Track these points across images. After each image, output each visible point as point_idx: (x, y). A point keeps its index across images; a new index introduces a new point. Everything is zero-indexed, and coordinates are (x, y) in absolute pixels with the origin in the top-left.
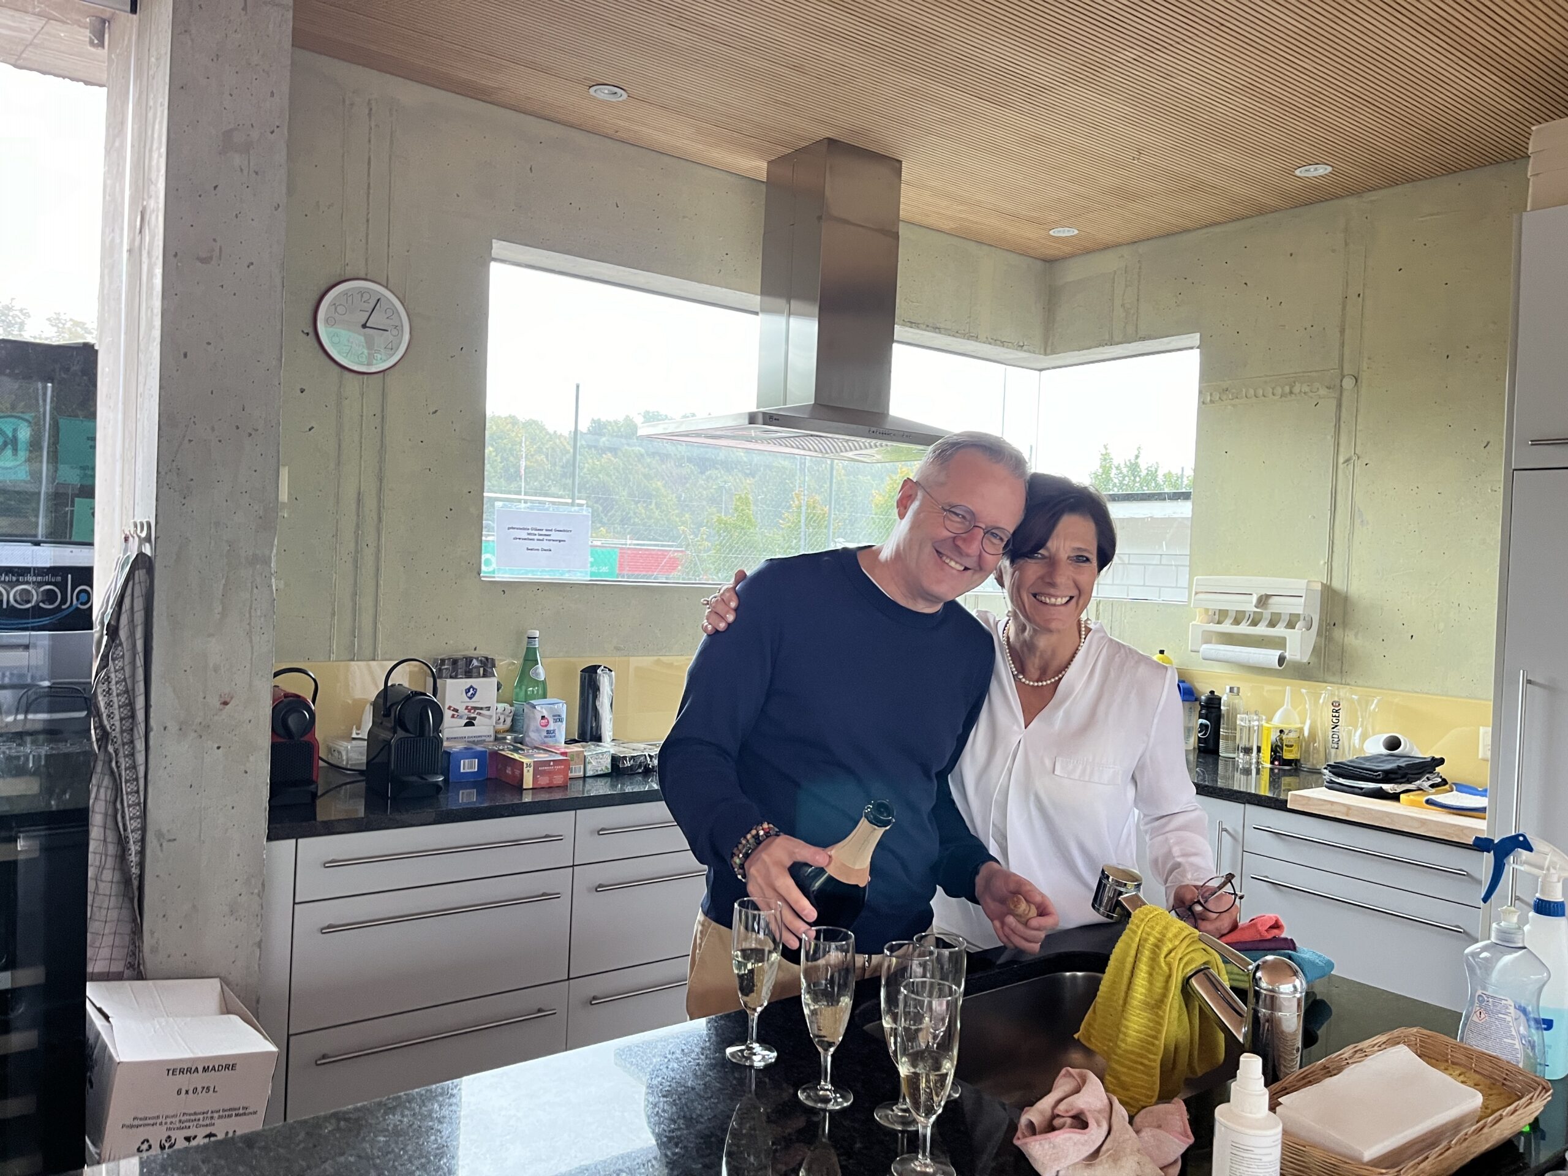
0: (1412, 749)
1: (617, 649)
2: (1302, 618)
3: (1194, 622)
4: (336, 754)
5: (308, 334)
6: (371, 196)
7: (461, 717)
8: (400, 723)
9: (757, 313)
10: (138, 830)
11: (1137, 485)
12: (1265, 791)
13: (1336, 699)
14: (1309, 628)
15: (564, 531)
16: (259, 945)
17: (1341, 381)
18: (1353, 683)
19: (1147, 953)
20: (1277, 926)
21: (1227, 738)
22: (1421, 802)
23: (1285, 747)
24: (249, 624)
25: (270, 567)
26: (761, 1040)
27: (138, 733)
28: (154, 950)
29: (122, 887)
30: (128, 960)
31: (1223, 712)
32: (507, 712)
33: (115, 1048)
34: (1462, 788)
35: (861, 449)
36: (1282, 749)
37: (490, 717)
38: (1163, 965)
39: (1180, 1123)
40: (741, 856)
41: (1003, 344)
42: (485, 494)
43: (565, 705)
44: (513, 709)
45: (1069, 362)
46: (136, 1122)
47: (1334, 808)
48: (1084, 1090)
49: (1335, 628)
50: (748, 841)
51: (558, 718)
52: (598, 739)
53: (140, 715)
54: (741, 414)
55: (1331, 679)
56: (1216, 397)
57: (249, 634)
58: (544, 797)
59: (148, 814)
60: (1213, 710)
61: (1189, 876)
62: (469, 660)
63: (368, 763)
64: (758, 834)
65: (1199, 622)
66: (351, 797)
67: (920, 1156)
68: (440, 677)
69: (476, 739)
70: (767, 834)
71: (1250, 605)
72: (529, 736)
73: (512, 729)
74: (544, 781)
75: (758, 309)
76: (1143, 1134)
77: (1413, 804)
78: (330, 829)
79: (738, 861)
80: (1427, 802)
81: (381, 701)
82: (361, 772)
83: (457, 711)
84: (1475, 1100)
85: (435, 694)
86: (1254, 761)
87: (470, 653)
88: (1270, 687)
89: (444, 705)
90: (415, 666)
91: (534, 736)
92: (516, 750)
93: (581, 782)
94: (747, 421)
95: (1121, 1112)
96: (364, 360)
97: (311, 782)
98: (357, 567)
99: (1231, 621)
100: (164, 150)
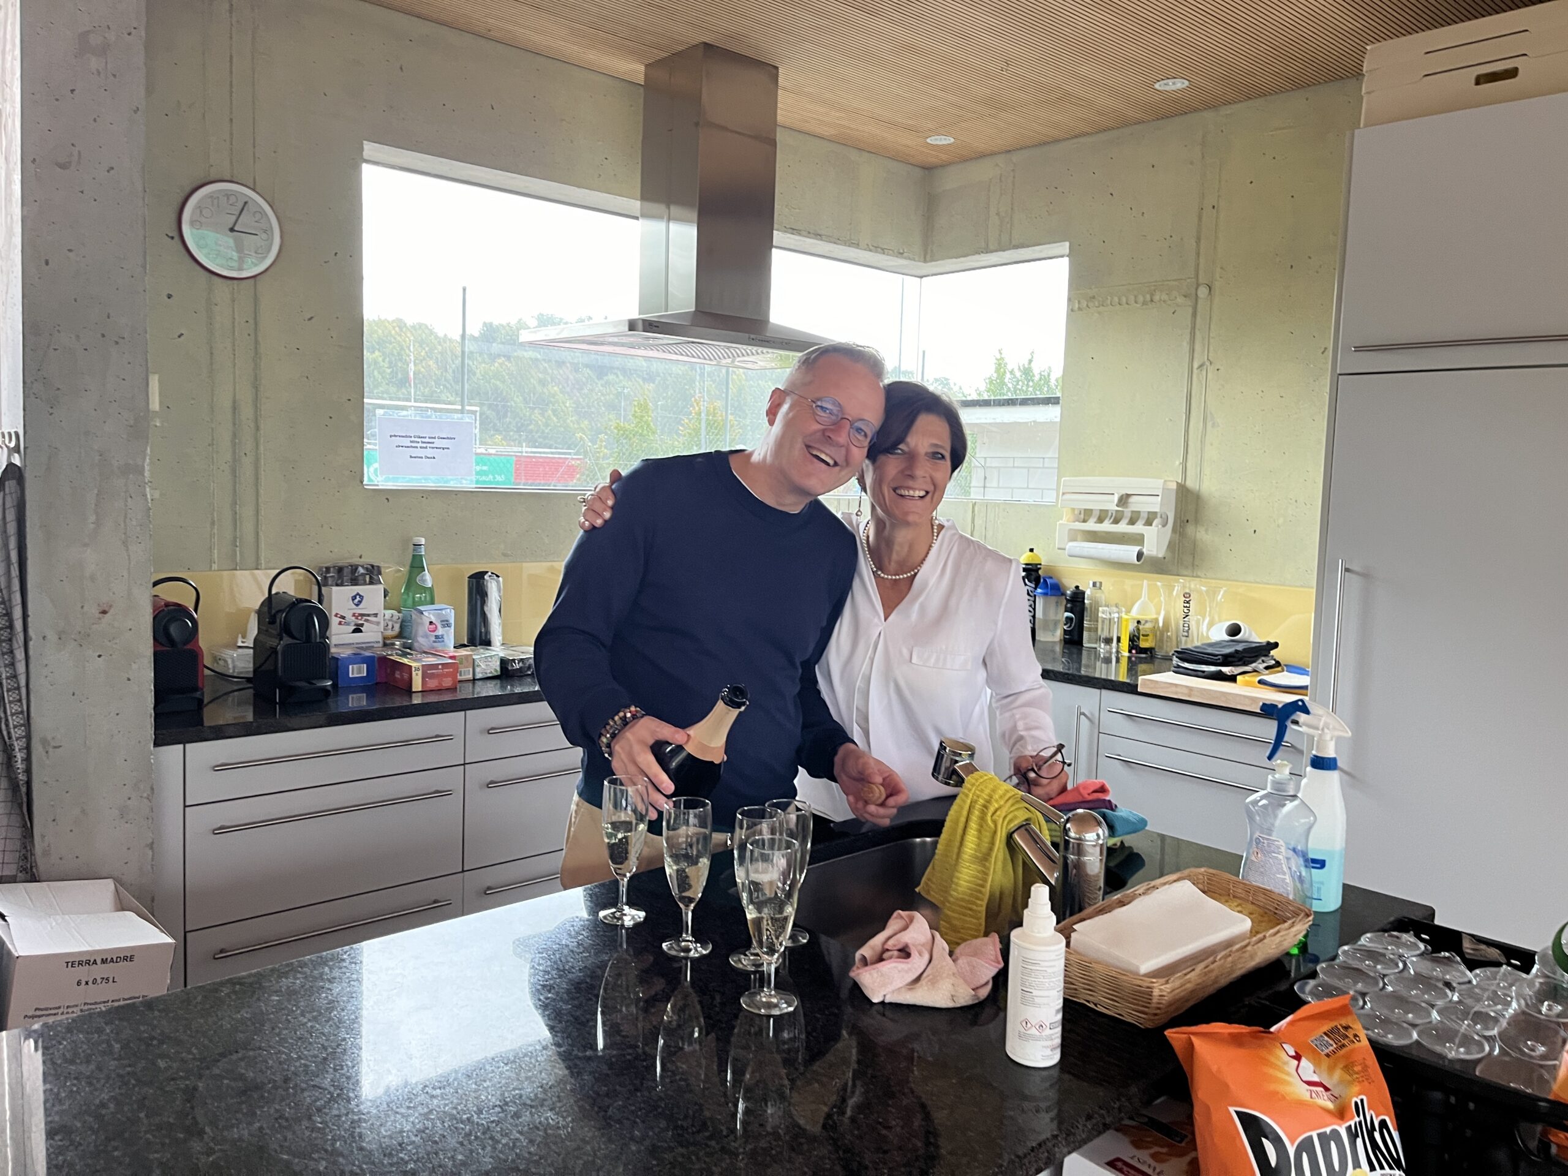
0: (1250, 635)
1: (505, 555)
2: (1159, 516)
3: (1061, 522)
4: (221, 663)
5: (172, 238)
6: (234, 94)
7: (347, 624)
8: (286, 630)
9: (637, 218)
10: (23, 738)
11: (1030, 389)
12: (1123, 677)
13: (1187, 591)
14: (1164, 526)
15: (448, 438)
16: (151, 846)
17: (1197, 289)
18: (1203, 575)
19: (977, 813)
20: (1103, 789)
21: (1090, 630)
22: (1254, 682)
23: (1141, 637)
24: (125, 534)
25: (143, 475)
26: (631, 904)
27: (18, 643)
28: (46, 853)
29: (10, 793)
30: (21, 864)
31: (1086, 605)
32: (395, 618)
33: (13, 944)
34: (1293, 669)
35: (743, 355)
36: (1138, 639)
37: (378, 623)
38: (990, 822)
39: (993, 953)
40: (608, 736)
41: (883, 251)
42: (366, 400)
43: (453, 611)
44: (400, 615)
45: (948, 269)
46: (38, 1013)
47: (1179, 690)
48: (911, 928)
49: (1188, 525)
50: (615, 722)
51: (446, 624)
52: (487, 643)
53: (18, 625)
54: (620, 321)
55: (1185, 573)
56: (1084, 304)
57: (125, 543)
58: (433, 698)
59: (32, 721)
60: (1078, 604)
61: (1030, 748)
62: (354, 568)
63: (255, 671)
64: (625, 716)
65: (1066, 522)
66: (239, 704)
67: (765, 989)
68: (326, 585)
69: (364, 645)
70: (634, 717)
71: (1112, 506)
72: (418, 641)
73: (400, 636)
74: (432, 684)
75: (638, 215)
76: (960, 961)
77: (1248, 684)
78: (219, 733)
79: (604, 740)
80: (1260, 682)
81: (266, 609)
82: (249, 680)
83: (343, 617)
84: (1244, 924)
85: (320, 602)
86: (1114, 650)
87: (356, 561)
88: (1131, 582)
89: (330, 612)
90: (300, 574)
91: (422, 641)
92: (405, 655)
93: (471, 685)
94: (627, 328)
95: (942, 945)
96: (235, 264)
97: (196, 689)
98: (235, 476)
99: (1095, 520)
100: (18, 52)
